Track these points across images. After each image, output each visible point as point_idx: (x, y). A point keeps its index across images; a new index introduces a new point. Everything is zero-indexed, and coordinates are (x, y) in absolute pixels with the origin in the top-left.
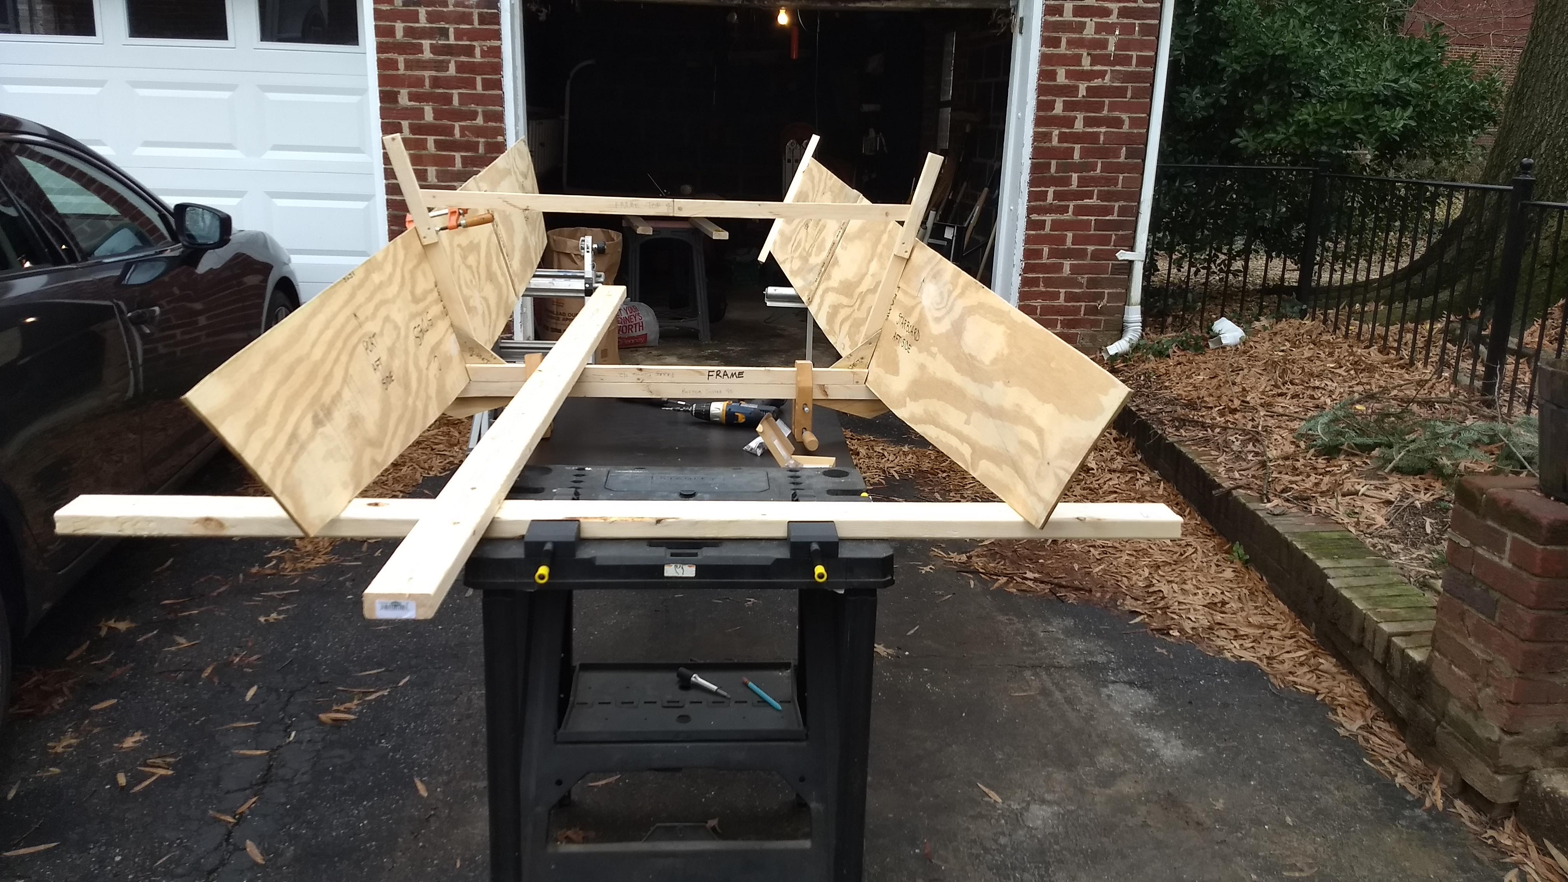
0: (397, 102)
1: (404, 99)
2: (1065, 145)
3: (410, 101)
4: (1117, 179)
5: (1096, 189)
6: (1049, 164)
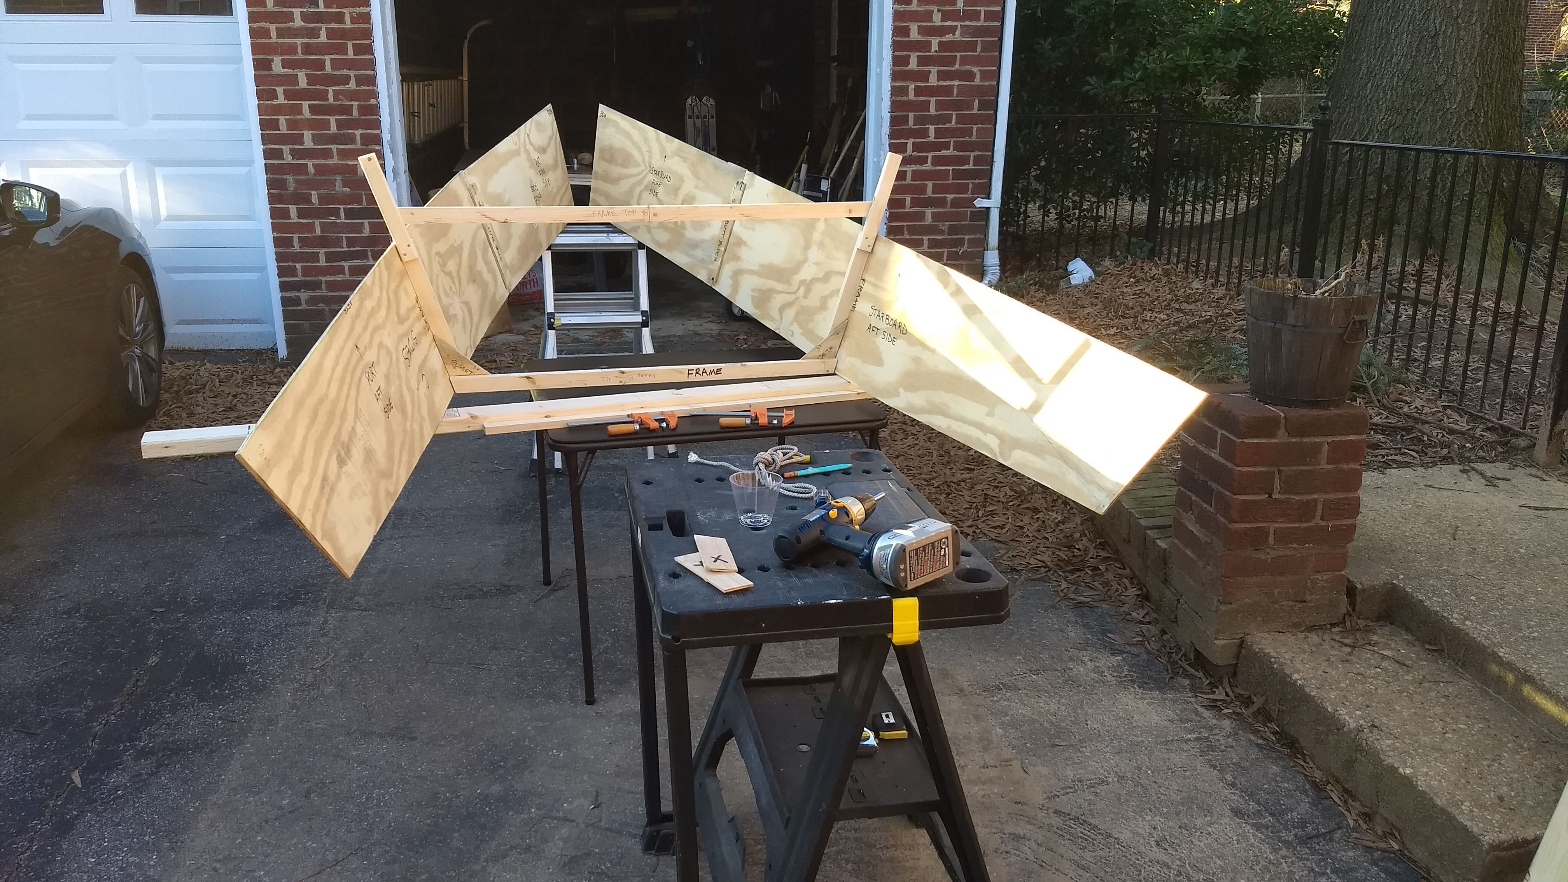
0: (272, 70)
1: (277, 67)
3: (283, 68)
4: (971, 129)
5: (952, 140)
6: (908, 116)
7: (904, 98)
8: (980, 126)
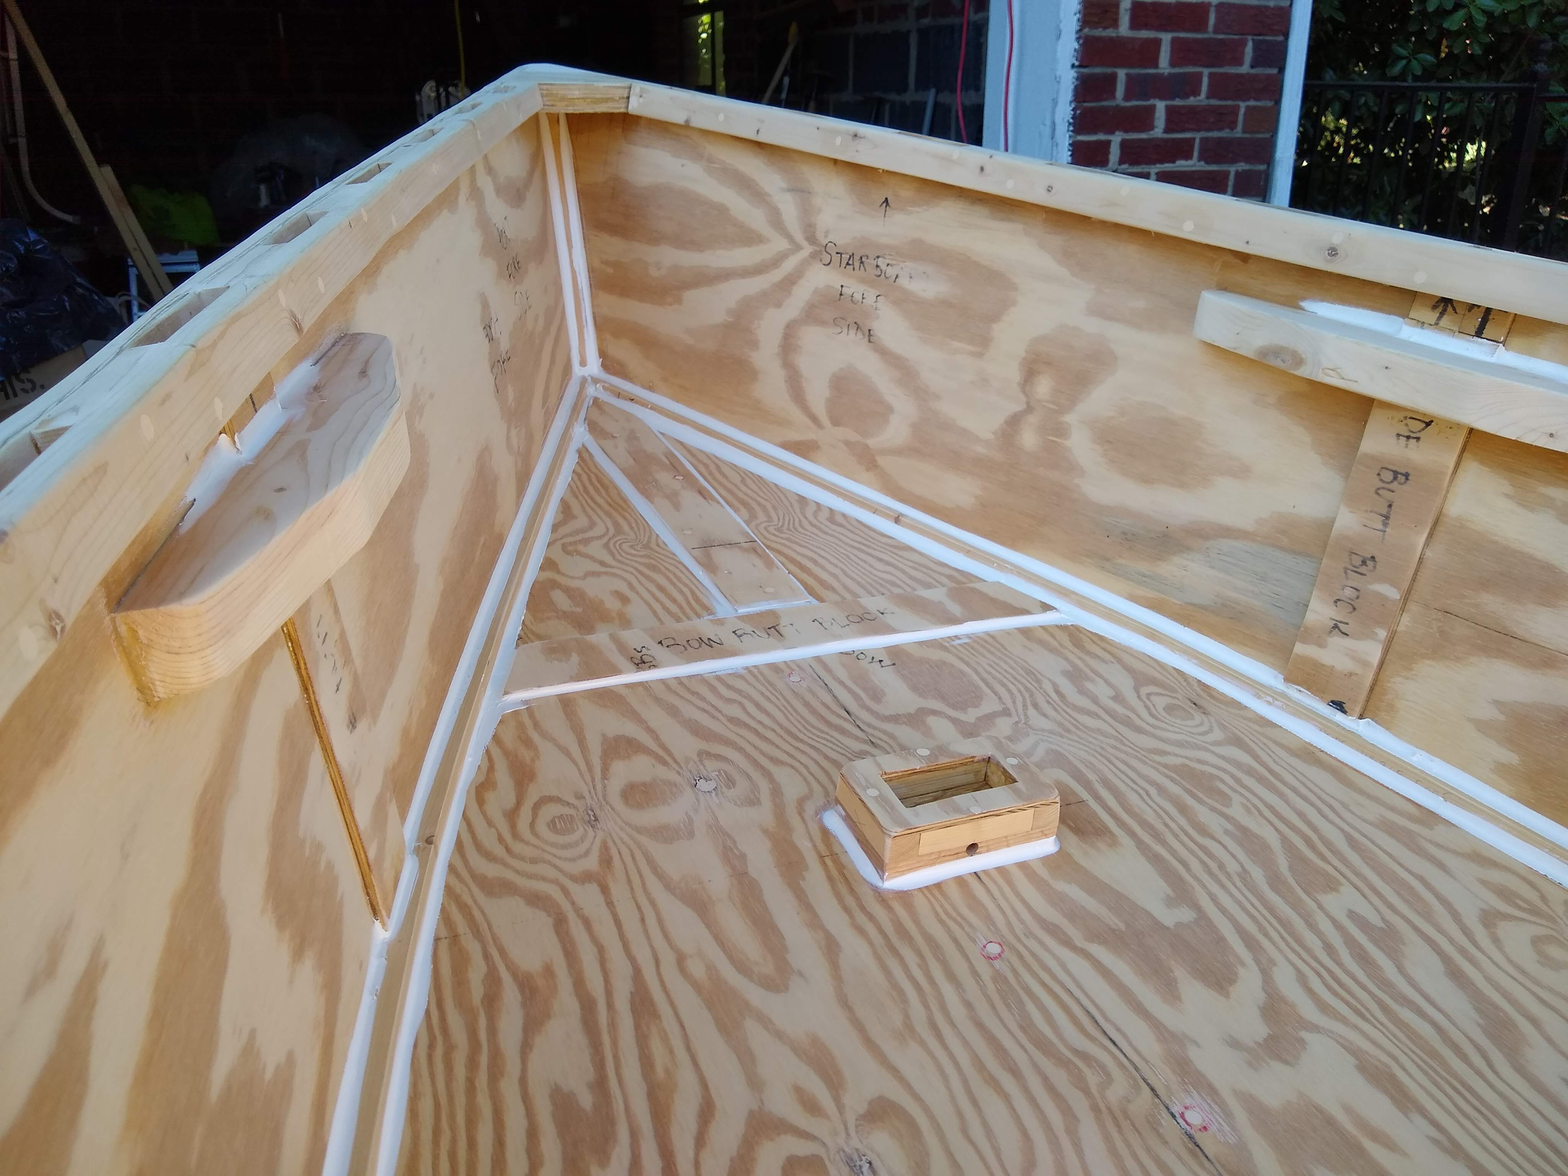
2: (1145, 34)
4: (1235, 110)
5: (1198, 136)
6: (1113, 78)
7: (1110, 33)
8: (1252, 103)
